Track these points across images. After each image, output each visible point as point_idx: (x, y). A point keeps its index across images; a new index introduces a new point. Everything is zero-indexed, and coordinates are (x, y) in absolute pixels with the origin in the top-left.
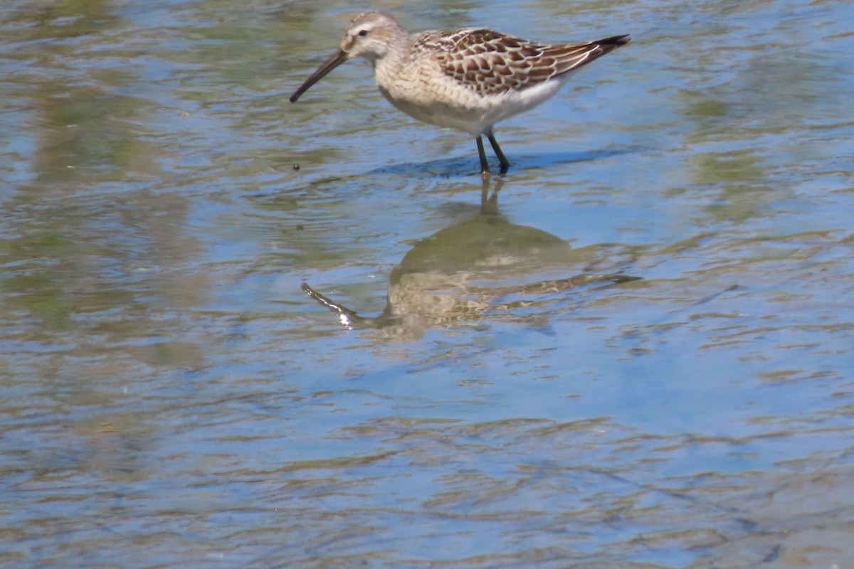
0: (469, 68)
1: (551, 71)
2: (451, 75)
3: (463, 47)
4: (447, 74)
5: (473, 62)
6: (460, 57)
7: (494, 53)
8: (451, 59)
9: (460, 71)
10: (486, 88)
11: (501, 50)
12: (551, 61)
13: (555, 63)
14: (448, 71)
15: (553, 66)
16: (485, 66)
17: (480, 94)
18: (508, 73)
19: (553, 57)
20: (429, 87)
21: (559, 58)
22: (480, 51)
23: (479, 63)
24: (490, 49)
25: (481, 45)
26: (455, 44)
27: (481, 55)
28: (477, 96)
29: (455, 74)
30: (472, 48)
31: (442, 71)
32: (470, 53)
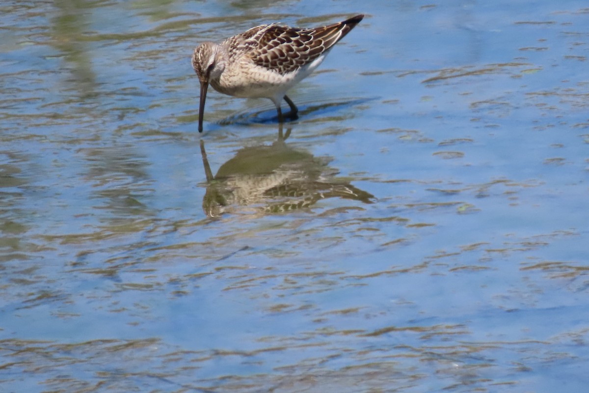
0: (272, 58)
1: (322, 48)
2: (261, 65)
3: (265, 45)
4: (258, 65)
5: (274, 52)
6: (265, 52)
7: (285, 44)
8: (260, 54)
9: (267, 61)
10: (284, 69)
11: (290, 41)
12: (320, 42)
13: (323, 42)
14: (259, 62)
15: (322, 45)
16: (282, 54)
17: (281, 74)
18: (297, 56)
19: (320, 39)
20: (249, 76)
21: (324, 39)
22: (276, 44)
23: (277, 53)
24: (283, 42)
25: (276, 40)
26: (258, 42)
27: (278, 47)
28: (280, 76)
29: (264, 63)
30: (270, 43)
31: (255, 63)
32: (270, 47)
